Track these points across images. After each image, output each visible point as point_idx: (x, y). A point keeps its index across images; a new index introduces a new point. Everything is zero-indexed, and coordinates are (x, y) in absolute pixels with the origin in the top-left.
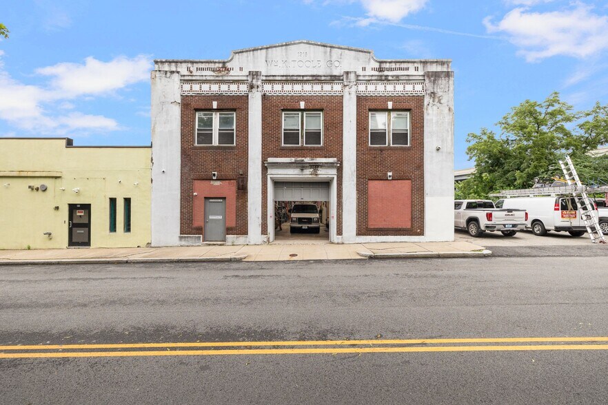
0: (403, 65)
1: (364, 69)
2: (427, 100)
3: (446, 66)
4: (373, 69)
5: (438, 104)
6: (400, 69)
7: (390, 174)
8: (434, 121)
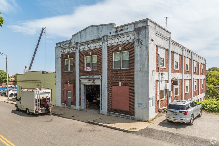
0: (126, 27)
1: (110, 33)
2: (136, 44)
3: (145, 23)
4: (114, 32)
5: (141, 45)
6: (124, 29)
7: (120, 83)
8: (138, 55)
